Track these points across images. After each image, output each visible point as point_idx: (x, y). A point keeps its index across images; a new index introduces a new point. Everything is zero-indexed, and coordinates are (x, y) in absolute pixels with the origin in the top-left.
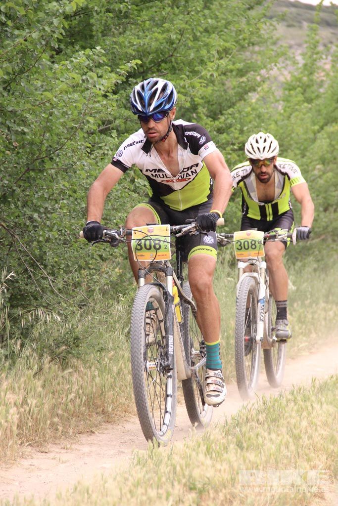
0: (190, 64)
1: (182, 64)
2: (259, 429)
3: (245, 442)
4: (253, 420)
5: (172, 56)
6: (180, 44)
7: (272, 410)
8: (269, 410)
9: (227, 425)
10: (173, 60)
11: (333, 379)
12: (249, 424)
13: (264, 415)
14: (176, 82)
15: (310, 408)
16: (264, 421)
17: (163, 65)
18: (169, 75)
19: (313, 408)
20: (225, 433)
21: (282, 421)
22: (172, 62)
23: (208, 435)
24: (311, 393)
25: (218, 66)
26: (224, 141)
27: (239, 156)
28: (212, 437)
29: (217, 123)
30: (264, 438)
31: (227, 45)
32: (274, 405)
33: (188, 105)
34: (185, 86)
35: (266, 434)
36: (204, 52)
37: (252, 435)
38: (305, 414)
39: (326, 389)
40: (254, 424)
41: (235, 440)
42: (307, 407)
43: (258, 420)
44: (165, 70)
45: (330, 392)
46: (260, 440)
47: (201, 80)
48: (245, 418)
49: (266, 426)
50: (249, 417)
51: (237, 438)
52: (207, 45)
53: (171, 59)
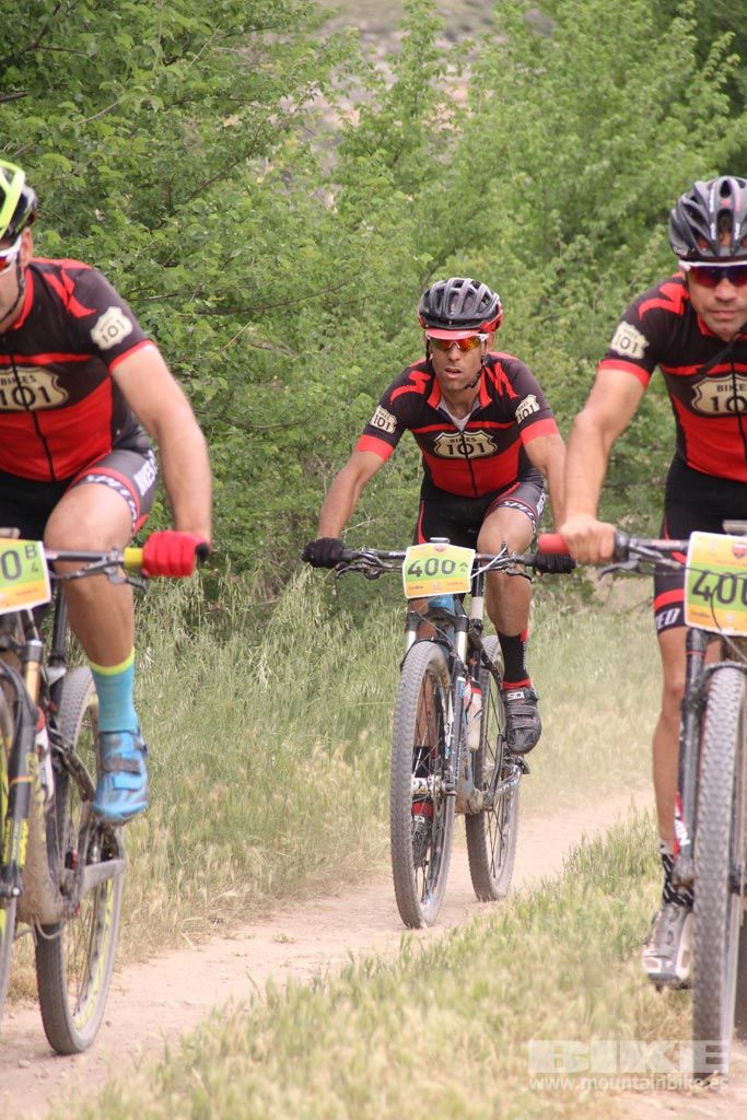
0: (87, 71)
1: (63, 71)
2: (254, 1076)
3: (218, 1108)
4: (240, 1049)
5: (36, 46)
6: (60, 14)
7: (291, 1022)
8: (284, 1023)
9: (168, 1062)
10: (40, 58)
11: (456, 939)
12: (228, 1061)
13: (270, 1035)
14: (46, 120)
15: (394, 1017)
16: (269, 1052)
17: (12, 71)
18: (29, 99)
19: (403, 1019)
20: (161, 1085)
21: (319, 1053)
22: (36, 65)
23: (116, 1090)
24: (398, 974)
25: (165, 80)
26: (176, 287)
27: (217, 329)
28: (125, 1098)
29: (159, 235)
30: (268, 1099)
31: (190, 23)
32: (298, 1006)
33: (80, 184)
34: (73, 131)
35: (274, 1089)
36: (124, 40)
37: (237, 1089)
38: (381, 1033)
39: (438, 965)
40: (241, 1059)
41: (189, 1105)
42: (386, 1015)
43: (253, 1049)
44: (18, 84)
45: (450, 973)
46: (259, 1103)
47: (116, 119)
48: (217, 1044)
49: (275, 1065)
50: (230, 1040)
51: (195, 1098)
52: (132, 21)
53: (33, 57)
